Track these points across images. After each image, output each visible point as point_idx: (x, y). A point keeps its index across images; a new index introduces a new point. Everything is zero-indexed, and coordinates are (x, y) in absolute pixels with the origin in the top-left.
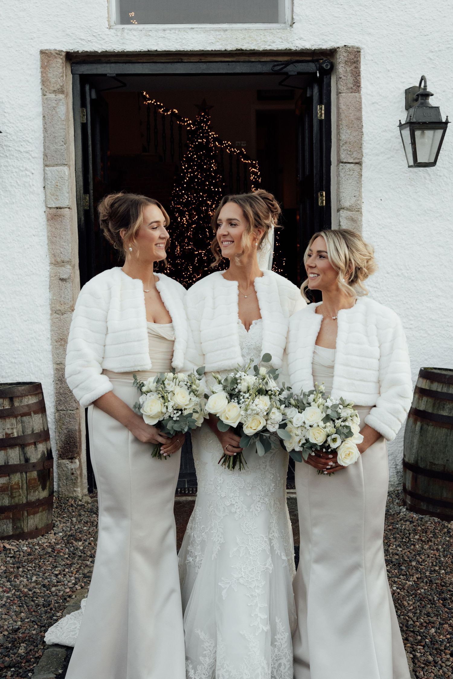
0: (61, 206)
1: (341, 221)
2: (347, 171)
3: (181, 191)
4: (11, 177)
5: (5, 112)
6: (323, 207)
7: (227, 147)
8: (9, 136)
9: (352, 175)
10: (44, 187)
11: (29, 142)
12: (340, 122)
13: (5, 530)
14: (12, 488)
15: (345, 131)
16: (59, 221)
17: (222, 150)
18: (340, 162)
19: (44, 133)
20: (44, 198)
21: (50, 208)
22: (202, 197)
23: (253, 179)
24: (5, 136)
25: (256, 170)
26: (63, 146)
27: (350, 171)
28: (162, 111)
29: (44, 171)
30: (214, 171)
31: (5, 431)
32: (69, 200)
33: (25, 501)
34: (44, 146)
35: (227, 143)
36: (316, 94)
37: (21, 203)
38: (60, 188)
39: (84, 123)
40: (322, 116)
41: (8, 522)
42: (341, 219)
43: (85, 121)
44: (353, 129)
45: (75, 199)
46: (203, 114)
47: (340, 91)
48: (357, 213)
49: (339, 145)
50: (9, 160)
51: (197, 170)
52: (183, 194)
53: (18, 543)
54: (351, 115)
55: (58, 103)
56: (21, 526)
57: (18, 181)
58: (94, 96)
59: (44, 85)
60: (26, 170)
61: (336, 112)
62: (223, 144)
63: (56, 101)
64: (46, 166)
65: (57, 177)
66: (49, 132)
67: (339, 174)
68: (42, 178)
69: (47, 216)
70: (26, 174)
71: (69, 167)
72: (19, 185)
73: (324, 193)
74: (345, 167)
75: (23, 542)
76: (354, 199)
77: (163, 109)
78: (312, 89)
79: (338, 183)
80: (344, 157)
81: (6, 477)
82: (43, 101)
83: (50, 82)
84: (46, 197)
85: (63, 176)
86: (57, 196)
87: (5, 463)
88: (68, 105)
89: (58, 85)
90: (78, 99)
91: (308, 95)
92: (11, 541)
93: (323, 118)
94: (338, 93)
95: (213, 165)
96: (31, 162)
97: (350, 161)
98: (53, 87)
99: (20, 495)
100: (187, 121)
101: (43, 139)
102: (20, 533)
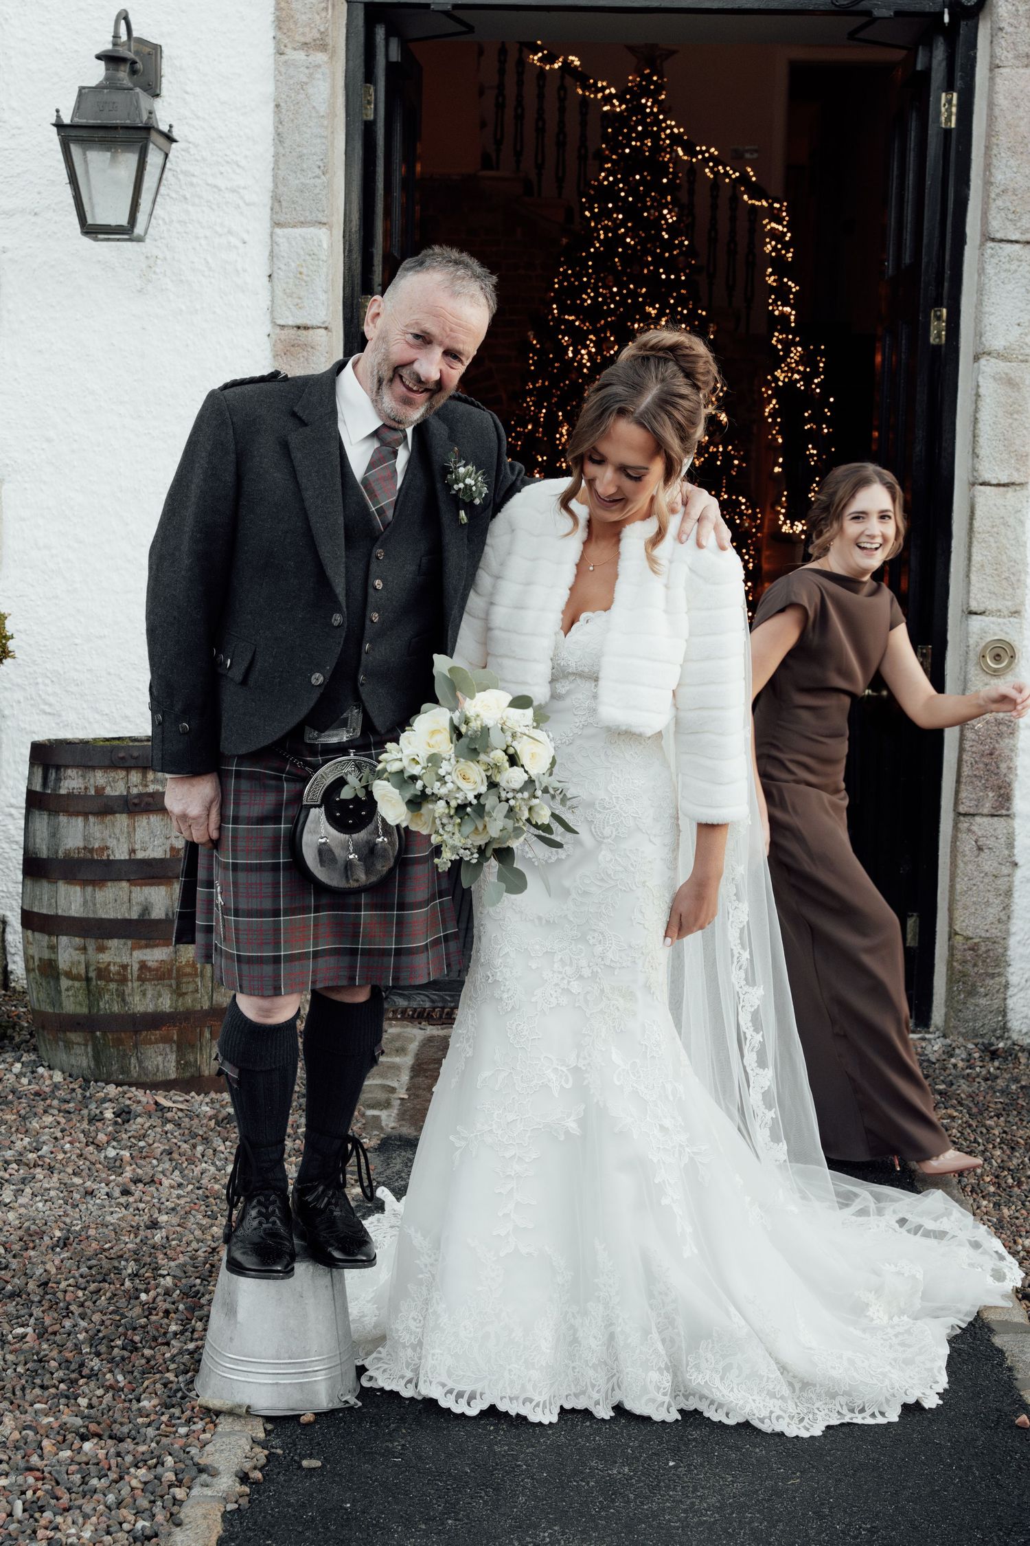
0: (309, 323)
1: (980, 384)
2: (1003, 260)
3: (578, 277)
4: (194, 249)
5: (187, 93)
6: (939, 347)
7: (706, 161)
8: (193, 151)
9: (1016, 271)
10: (270, 276)
11: (238, 166)
12: (994, 140)
13: (161, 1067)
14: (180, 974)
15: (1004, 161)
16: (302, 359)
17: (693, 171)
18: (988, 238)
19: (275, 145)
20: (270, 303)
21: (282, 327)
22: (634, 294)
23: (771, 252)
24: (183, 150)
25: (780, 228)
26: (318, 177)
27: (1010, 261)
28: (540, 60)
29: (271, 236)
30: (671, 228)
31: (169, 842)
32: (328, 309)
33: (206, 1007)
34: (275, 176)
35: (707, 151)
36: (939, 64)
37: (214, 313)
38: (308, 279)
39: (370, 121)
40: (950, 121)
41: (168, 1050)
42: (981, 380)
43: (372, 117)
44: (1024, 157)
45: (341, 307)
46: (647, 71)
47: (997, 62)
48: (1023, 365)
49: (988, 196)
50: (190, 208)
51: (623, 223)
52: (583, 288)
53: (188, 1097)
54: (1022, 123)
55: (311, 74)
56: (196, 1061)
57: (210, 260)
58: (395, 56)
59: (280, 28)
60: (230, 232)
61: (985, 112)
62: (695, 154)
63: (307, 68)
64: (277, 224)
65: (302, 253)
66: (287, 143)
67: (983, 269)
68: (267, 253)
69: (274, 345)
70: (229, 243)
71: (330, 229)
72: (210, 269)
73: (944, 311)
74: (1000, 251)
75: (200, 1098)
76: (1017, 331)
77: (540, 55)
78: (931, 52)
79: (980, 290)
80: (998, 226)
81: (168, 945)
82: (276, 69)
83: (296, 23)
84: (272, 301)
85: (316, 252)
86: (300, 298)
87: (167, 915)
88: (333, 79)
89: (315, 31)
90: (359, 62)
91: (919, 67)
92: (172, 1092)
93: (953, 125)
94: (994, 67)
95: (665, 212)
96: (241, 213)
97: (1014, 238)
98: (303, 34)
99: (197, 991)
100: (603, 89)
101: (272, 159)
102: (193, 1076)
